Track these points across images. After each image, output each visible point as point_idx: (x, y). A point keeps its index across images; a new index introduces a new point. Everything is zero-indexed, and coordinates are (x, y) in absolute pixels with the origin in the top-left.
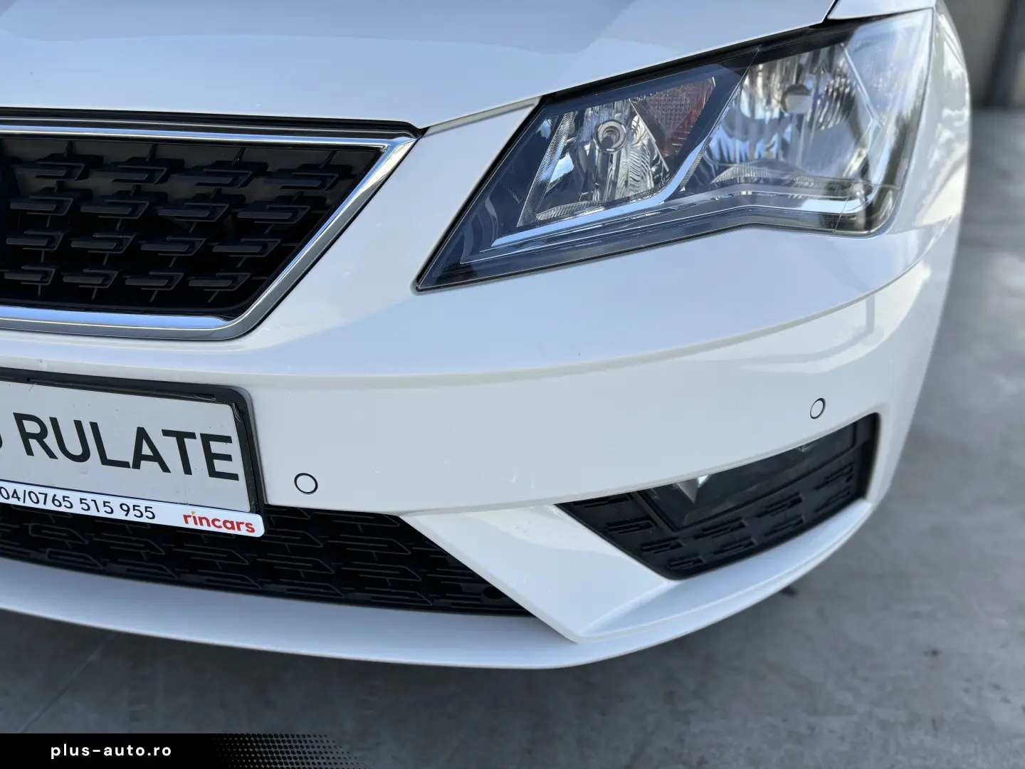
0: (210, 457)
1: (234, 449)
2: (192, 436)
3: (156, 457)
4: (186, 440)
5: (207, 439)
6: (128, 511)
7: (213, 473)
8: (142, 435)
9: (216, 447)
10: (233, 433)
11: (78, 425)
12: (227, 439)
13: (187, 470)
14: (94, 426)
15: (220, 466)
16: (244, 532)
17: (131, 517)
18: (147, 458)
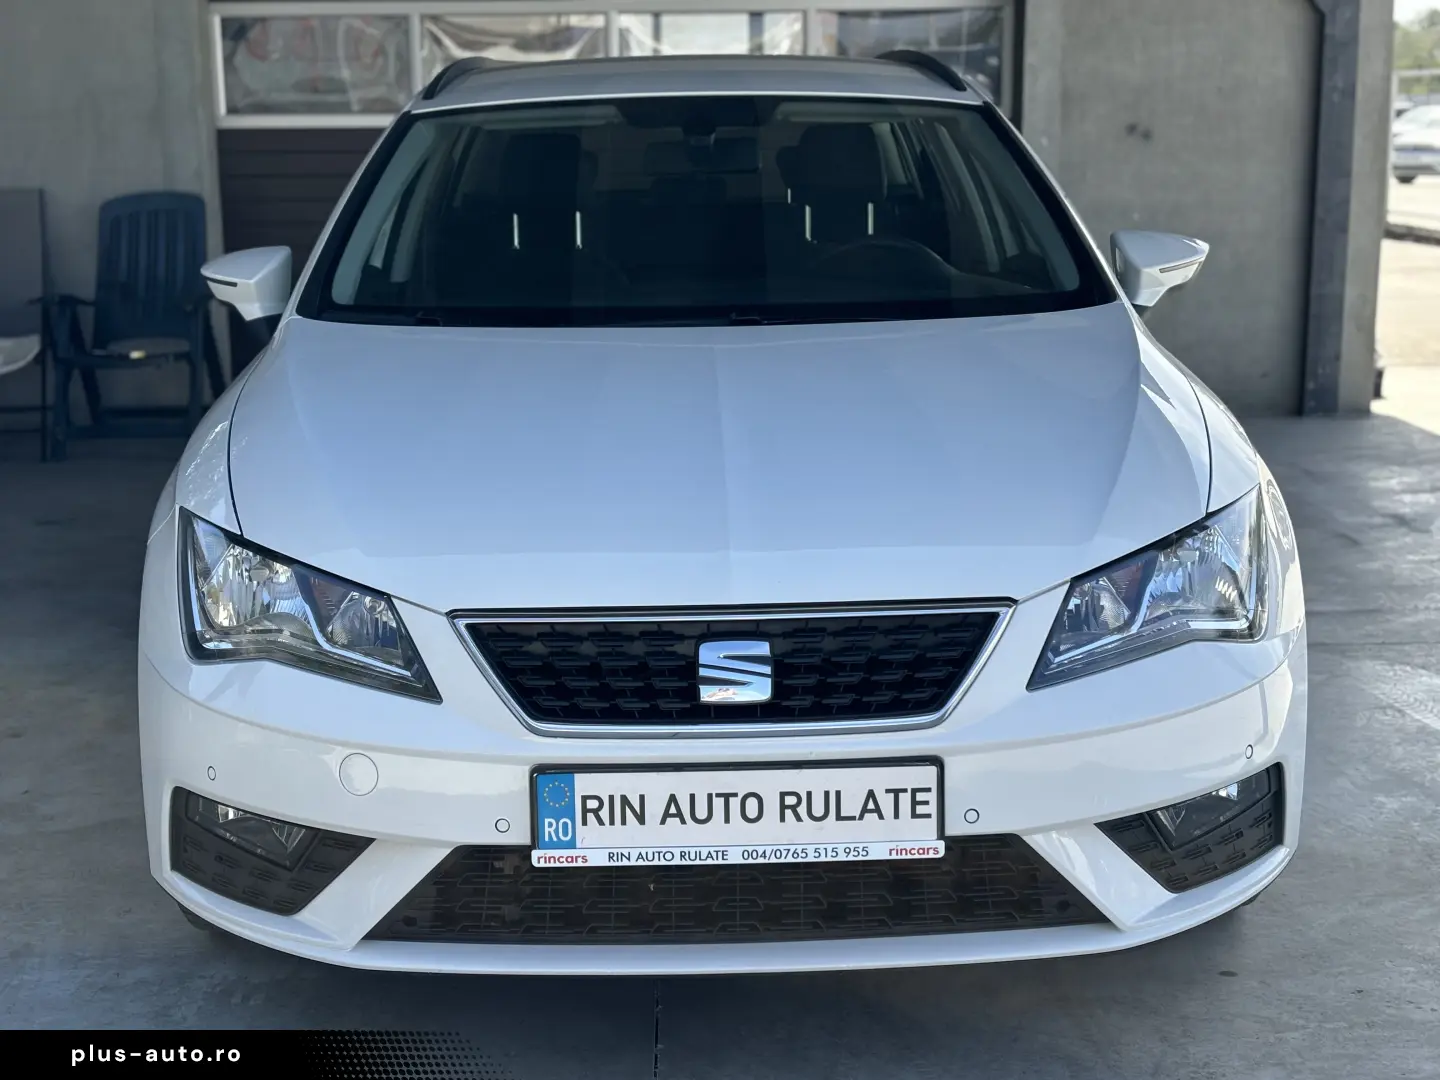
0: (915, 803)
1: (932, 797)
2: (905, 791)
3: (878, 810)
4: (901, 795)
5: (915, 791)
6: (849, 853)
7: (914, 815)
8: (871, 794)
9: (920, 797)
10: (934, 786)
11: (827, 794)
12: (928, 790)
13: (896, 816)
14: (838, 794)
15: (920, 809)
16: (931, 855)
17: (851, 858)
18: (871, 811)
